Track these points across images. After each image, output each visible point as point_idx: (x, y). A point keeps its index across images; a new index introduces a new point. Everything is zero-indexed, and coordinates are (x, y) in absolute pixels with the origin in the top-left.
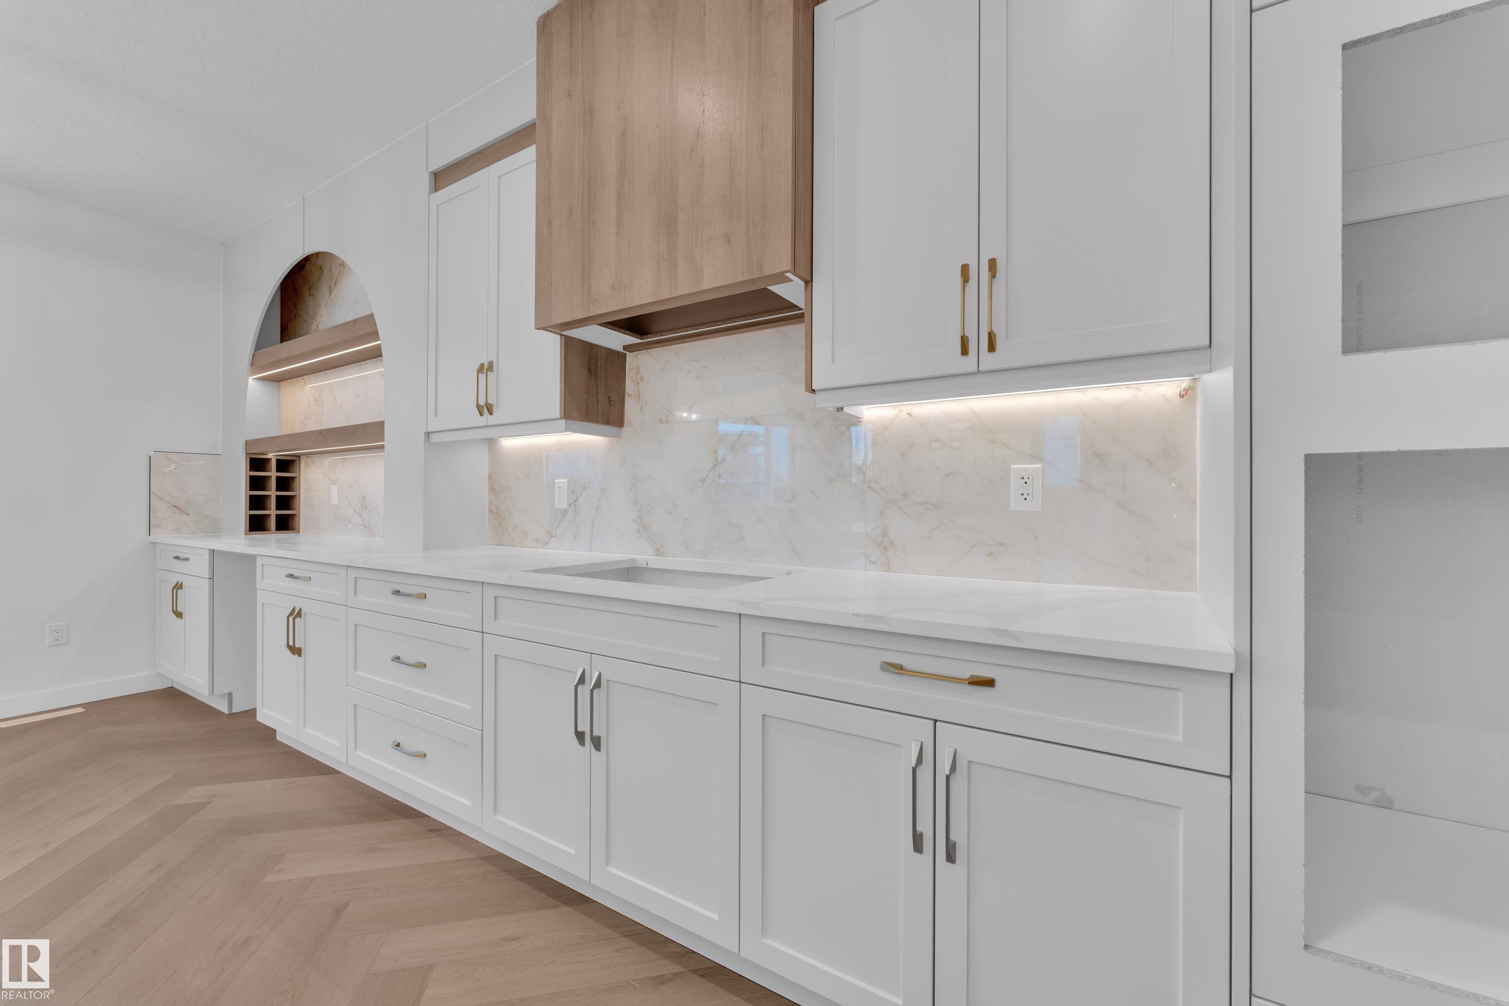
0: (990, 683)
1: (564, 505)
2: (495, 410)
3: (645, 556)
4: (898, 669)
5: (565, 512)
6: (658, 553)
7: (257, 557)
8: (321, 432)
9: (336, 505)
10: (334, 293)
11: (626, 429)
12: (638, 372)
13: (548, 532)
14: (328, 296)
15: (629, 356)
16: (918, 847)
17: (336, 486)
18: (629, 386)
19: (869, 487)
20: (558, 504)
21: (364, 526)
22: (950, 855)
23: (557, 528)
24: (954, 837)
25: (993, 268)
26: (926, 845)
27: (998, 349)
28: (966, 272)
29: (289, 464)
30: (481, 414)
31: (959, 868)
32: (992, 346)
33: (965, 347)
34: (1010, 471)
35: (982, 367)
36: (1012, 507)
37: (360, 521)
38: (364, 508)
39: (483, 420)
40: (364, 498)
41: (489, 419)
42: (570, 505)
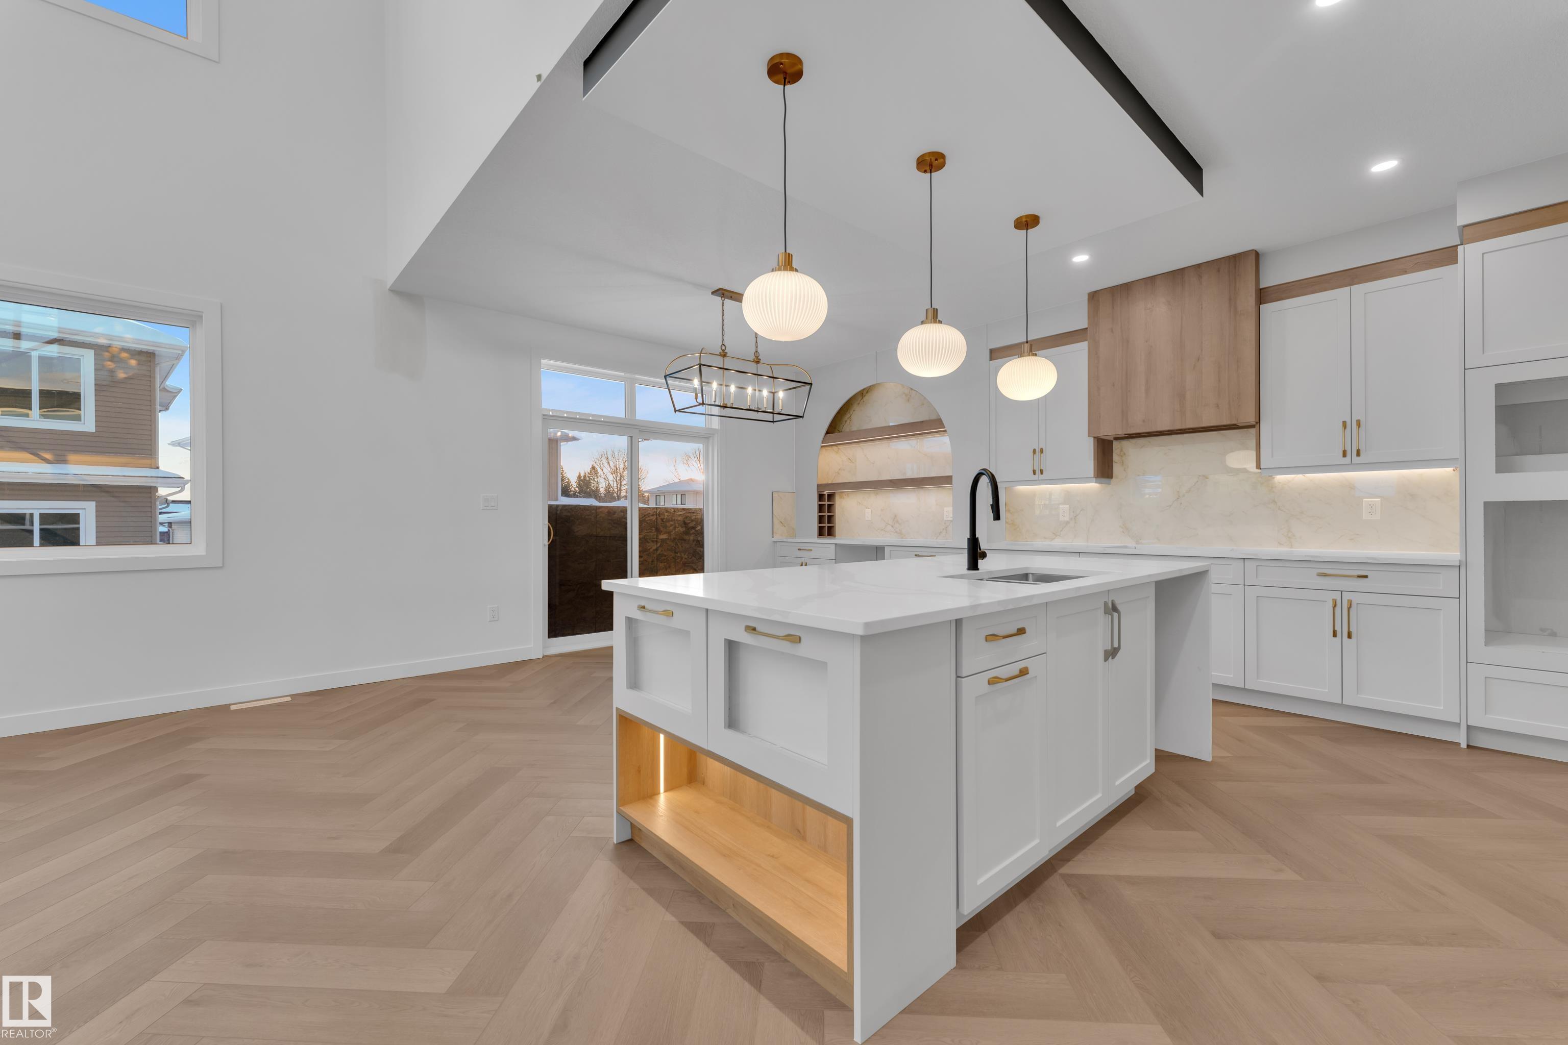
0: (1366, 577)
1: (1067, 519)
2: (1044, 473)
3: (1130, 544)
4: (1325, 575)
5: (1067, 523)
6: (1137, 543)
7: (886, 547)
8: (891, 481)
9: (870, 521)
10: (865, 398)
11: (1113, 481)
12: (1121, 450)
13: (1054, 533)
14: (860, 400)
15: (1115, 444)
16: (1335, 635)
17: (870, 510)
18: (1115, 457)
19: (1279, 509)
20: (1062, 518)
21: (896, 532)
22: (1349, 636)
23: (1061, 531)
24: (1351, 630)
25: (1359, 423)
26: (1339, 634)
27: (1361, 455)
28: (1344, 424)
29: (831, 496)
30: (1034, 474)
31: (1353, 640)
32: (1358, 454)
33: (1344, 454)
34: (1363, 501)
35: (1353, 463)
36: (1364, 518)
37: (892, 529)
38: (896, 522)
39: (1035, 476)
40: (895, 516)
41: (1041, 477)
42: (1072, 519)
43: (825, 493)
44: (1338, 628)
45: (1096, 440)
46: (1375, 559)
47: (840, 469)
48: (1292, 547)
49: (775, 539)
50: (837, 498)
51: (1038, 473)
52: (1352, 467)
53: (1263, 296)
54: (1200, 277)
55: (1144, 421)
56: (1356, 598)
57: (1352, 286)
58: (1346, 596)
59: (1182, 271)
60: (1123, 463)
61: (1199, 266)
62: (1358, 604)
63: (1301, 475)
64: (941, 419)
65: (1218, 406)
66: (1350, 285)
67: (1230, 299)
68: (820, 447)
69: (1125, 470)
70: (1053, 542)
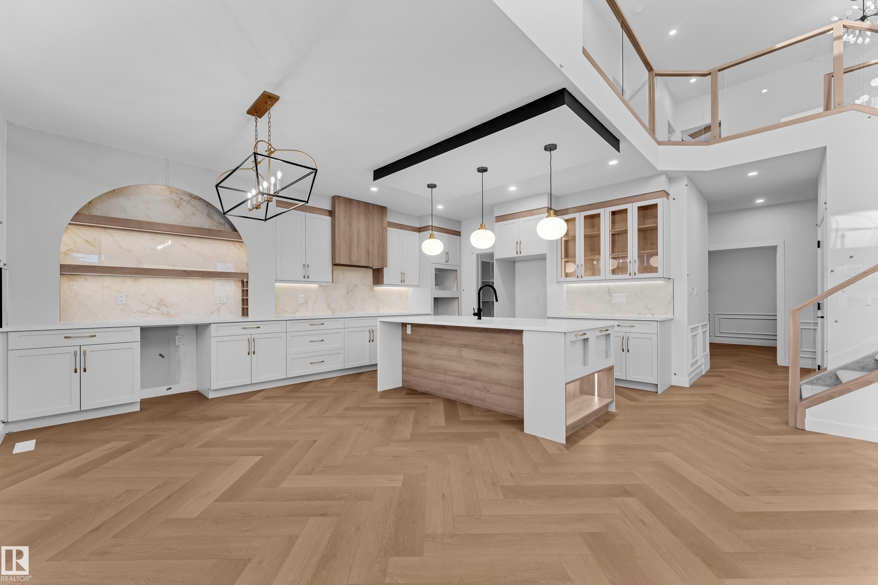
7: (211, 324)
13: (296, 310)
23: (300, 309)
25: (404, 273)
28: (401, 272)
30: (304, 278)
32: (404, 282)
33: (401, 282)
37: (157, 311)
38: (164, 305)
39: (304, 280)
40: (161, 300)
41: (307, 280)
42: (305, 302)
66: (401, 229)
70: (295, 315)
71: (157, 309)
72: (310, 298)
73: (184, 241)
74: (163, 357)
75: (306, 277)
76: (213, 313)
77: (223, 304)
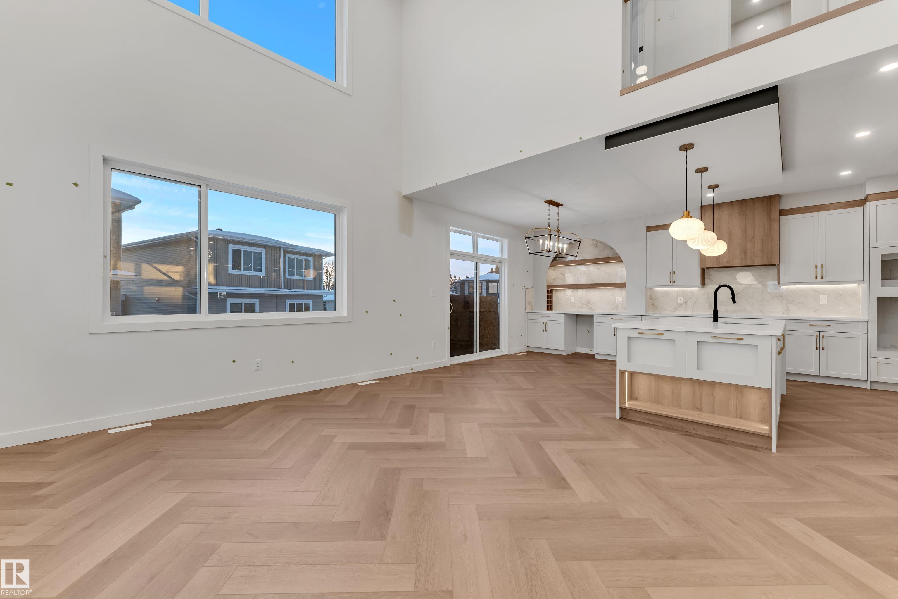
0: (830, 326)
1: (682, 302)
2: (675, 282)
4: (812, 325)
5: (682, 304)
7: (594, 315)
9: (573, 303)
11: (705, 286)
16: (817, 349)
17: (573, 298)
19: (783, 299)
20: (679, 302)
21: (589, 308)
22: (823, 349)
23: (679, 308)
24: (824, 347)
25: (822, 266)
26: (818, 348)
27: (823, 278)
28: (816, 266)
29: (551, 291)
30: (670, 283)
31: (824, 351)
32: (822, 278)
33: (816, 278)
34: (820, 297)
35: (820, 281)
36: (820, 303)
37: (586, 307)
38: (589, 303)
39: (671, 284)
40: (588, 301)
41: (674, 284)
42: (684, 303)
43: (549, 289)
44: (818, 346)
45: (702, 269)
46: (833, 319)
47: (555, 278)
48: (789, 315)
49: (526, 311)
50: (554, 292)
51: (672, 283)
52: (819, 283)
53: (782, 213)
54: (754, 204)
55: (727, 262)
56: (825, 334)
57: (820, 212)
58: (822, 334)
59: (746, 200)
60: (710, 279)
61: (753, 199)
62: (826, 336)
63: (793, 286)
64: (620, 257)
65: (762, 257)
66: (819, 211)
67: (768, 214)
68: (549, 266)
69: (711, 282)
70: (675, 313)
71: (586, 305)
72: (689, 299)
73: (599, 266)
74: (589, 332)
75: (672, 282)
76: (614, 309)
77: (620, 303)
